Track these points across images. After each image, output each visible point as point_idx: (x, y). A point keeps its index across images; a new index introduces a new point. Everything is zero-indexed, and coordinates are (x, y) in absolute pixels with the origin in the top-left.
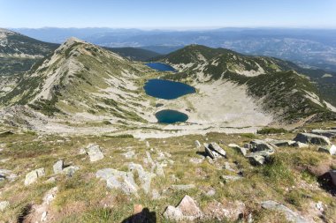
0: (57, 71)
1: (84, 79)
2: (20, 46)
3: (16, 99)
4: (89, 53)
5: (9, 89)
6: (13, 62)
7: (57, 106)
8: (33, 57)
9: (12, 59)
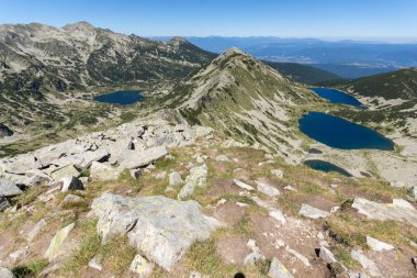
0: (208, 82)
1: (230, 94)
2: (186, 53)
3: (168, 102)
5: (166, 92)
6: (177, 68)
7: (199, 117)
8: (192, 65)
9: (177, 65)
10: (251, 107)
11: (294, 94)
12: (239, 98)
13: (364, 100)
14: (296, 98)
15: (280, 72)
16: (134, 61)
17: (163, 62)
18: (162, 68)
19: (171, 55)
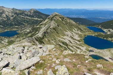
0: (46, 26)
1: (56, 30)
2: (37, 15)
3: (29, 35)
4: (60, 19)
5: (28, 31)
6: (33, 21)
7: (43, 40)
8: (39, 19)
9: (33, 19)
10: (64, 35)
11: (80, 29)
12: (59, 32)
13: (105, 30)
14: (81, 31)
15: (74, 21)
16: (14, 19)
17: (27, 19)
18: (27, 21)
19: (30, 16)
